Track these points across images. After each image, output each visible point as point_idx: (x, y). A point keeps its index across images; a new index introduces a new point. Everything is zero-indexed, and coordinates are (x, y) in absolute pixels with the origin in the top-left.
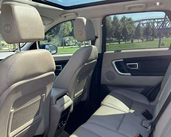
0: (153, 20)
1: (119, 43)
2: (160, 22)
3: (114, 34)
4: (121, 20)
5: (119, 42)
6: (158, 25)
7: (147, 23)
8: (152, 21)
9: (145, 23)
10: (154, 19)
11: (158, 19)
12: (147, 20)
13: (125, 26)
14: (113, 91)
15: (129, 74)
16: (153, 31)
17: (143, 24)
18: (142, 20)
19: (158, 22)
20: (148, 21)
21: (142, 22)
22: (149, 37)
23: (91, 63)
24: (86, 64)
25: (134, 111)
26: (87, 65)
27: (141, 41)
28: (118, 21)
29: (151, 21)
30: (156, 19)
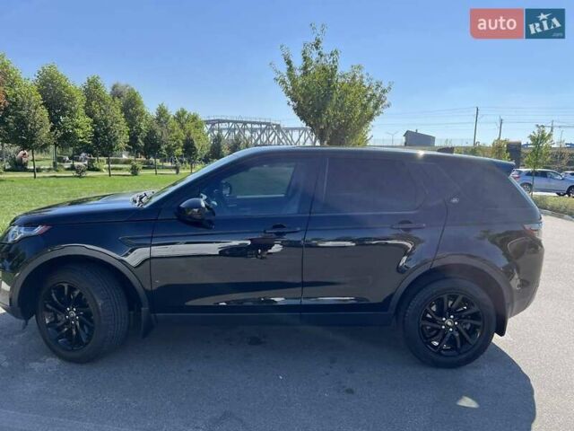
0: (241, 124)
1: (177, 172)
2: (256, 129)
3: (166, 149)
4: (175, 118)
5: (177, 169)
6: (252, 136)
7: (229, 129)
8: (240, 127)
9: (224, 129)
10: (245, 123)
11: (252, 123)
12: (229, 122)
13: (189, 134)
17: (220, 131)
18: (219, 120)
20: (231, 124)
21: (217, 125)
28: (168, 118)
29: (238, 126)
30: (249, 122)
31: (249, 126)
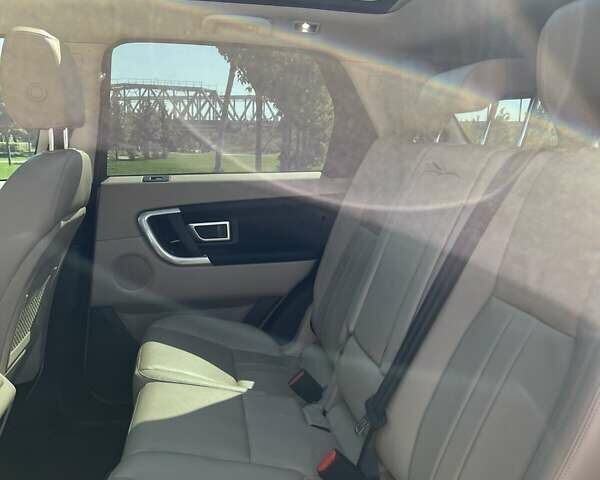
0: (159, 91)
2: (182, 98)
6: (175, 108)
7: (140, 98)
8: (157, 94)
9: (134, 98)
10: (164, 89)
11: (174, 89)
12: (139, 87)
14: (156, 326)
15: (206, 260)
16: (165, 127)
17: (128, 100)
18: (124, 84)
19: (175, 100)
20: (143, 90)
21: (122, 92)
22: (150, 148)
23: (74, 220)
24: (63, 223)
25: (252, 383)
26: (65, 226)
27: (127, 158)
29: (153, 93)
30: (170, 88)
31: (170, 92)
